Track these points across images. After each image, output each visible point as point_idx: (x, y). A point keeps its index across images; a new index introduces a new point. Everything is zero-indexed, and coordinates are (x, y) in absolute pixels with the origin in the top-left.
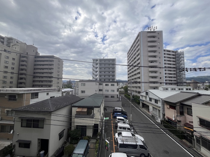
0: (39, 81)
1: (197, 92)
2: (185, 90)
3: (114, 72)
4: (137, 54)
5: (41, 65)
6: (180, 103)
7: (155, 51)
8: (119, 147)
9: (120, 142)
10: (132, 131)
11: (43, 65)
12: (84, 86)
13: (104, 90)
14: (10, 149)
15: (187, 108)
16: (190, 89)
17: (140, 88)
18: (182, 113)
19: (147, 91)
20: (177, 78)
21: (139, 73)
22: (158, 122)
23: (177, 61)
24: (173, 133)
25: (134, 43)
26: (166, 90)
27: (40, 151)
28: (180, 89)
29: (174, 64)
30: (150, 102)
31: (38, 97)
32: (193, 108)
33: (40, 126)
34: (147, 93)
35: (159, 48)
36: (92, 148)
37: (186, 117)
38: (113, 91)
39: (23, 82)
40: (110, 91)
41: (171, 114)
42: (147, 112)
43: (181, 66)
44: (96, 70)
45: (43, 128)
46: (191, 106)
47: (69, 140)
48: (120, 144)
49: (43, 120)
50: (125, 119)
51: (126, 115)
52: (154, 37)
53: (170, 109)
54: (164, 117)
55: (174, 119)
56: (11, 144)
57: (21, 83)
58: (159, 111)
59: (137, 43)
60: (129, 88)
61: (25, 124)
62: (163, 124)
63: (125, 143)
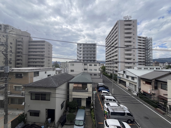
0: (33, 62)
1: (169, 71)
2: (155, 69)
3: (95, 54)
4: (115, 39)
5: (34, 48)
6: (155, 80)
7: (130, 37)
8: (110, 115)
9: (111, 111)
10: (116, 102)
11: (36, 49)
12: (73, 66)
13: (88, 69)
14: (23, 117)
15: (161, 84)
16: (159, 69)
17: (117, 68)
18: (156, 88)
19: (125, 70)
20: (145, 60)
21: (116, 55)
22: (134, 94)
23: (146, 45)
24: (148, 103)
25: (112, 31)
26: (140, 69)
27: (47, 118)
28: (151, 69)
29: (144, 46)
30: (127, 79)
31: (39, 75)
32: (168, 84)
33: (47, 98)
34: (124, 72)
35: (134, 34)
36: (88, 115)
37: (159, 91)
38: (96, 70)
39: (20, 63)
40: (93, 70)
41: (147, 89)
42: (124, 87)
43: (149, 47)
44: (80, 53)
45: (50, 100)
46: (166, 83)
47: (68, 109)
48: (111, 112)
49: (49, 94)
50: (108, 93)
51: (108, 89)
52: (130, 25)
53: (146, 84)
54: (140, 91)
55: (149, 92)
56: (24, 113)
57: (18, 64)
58: (136, 86)
59: (115, 30)
60: (106, 68)
61: (34, 97)
62: (139, 95)
63: (115, 111)
